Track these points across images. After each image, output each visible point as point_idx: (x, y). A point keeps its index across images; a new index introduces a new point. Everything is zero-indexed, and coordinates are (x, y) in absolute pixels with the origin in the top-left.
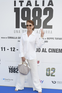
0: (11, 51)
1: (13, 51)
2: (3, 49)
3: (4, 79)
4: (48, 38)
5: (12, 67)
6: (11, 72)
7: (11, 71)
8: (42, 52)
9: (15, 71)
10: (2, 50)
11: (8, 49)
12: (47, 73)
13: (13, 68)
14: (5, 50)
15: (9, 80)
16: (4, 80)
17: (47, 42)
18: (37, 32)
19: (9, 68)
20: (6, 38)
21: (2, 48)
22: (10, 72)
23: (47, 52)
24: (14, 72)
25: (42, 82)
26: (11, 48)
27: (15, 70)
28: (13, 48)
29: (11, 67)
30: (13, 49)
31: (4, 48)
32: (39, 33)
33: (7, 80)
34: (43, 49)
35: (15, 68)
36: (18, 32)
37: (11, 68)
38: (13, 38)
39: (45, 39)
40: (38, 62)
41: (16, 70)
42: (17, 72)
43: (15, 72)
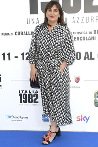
0: (23, 59)
1: (27, 59)
2: (7, 56)
3: (10, 117)
4: (94, 31)
5: (26, 91)
6: (24, 102)
7: (23, 100)
8: (85, 59)
9: (32, 100)
10: (4, 59)
11: (16, 57)
12: (95, 100)
13: (28, 94)
14: (9, 59)
15: (20, 119)
16: (11, 119)
17: (93, 38)
18: (74, 21)
19: (20, 95)
20: (12, 34)
21: (4, 55)
22: (21, 102)
23: (94, 59)
24: (29, 102)
25: (87, 119)
26: (23, 54)
27: (32, 97)
28: (27, 54)
29: (24, 92)
30: (26, 57)
31: (9, 54)
32: (76, 21)
33: (17, 119)
34: (87, 53)
35: (32, 94)
36: (35, 22)
37: (24, 94)
38: (25, 34)
39: (90, 33)
40: (78, 80)
41: (34, 98)
42: (35, 102)
43: (32, 102)
